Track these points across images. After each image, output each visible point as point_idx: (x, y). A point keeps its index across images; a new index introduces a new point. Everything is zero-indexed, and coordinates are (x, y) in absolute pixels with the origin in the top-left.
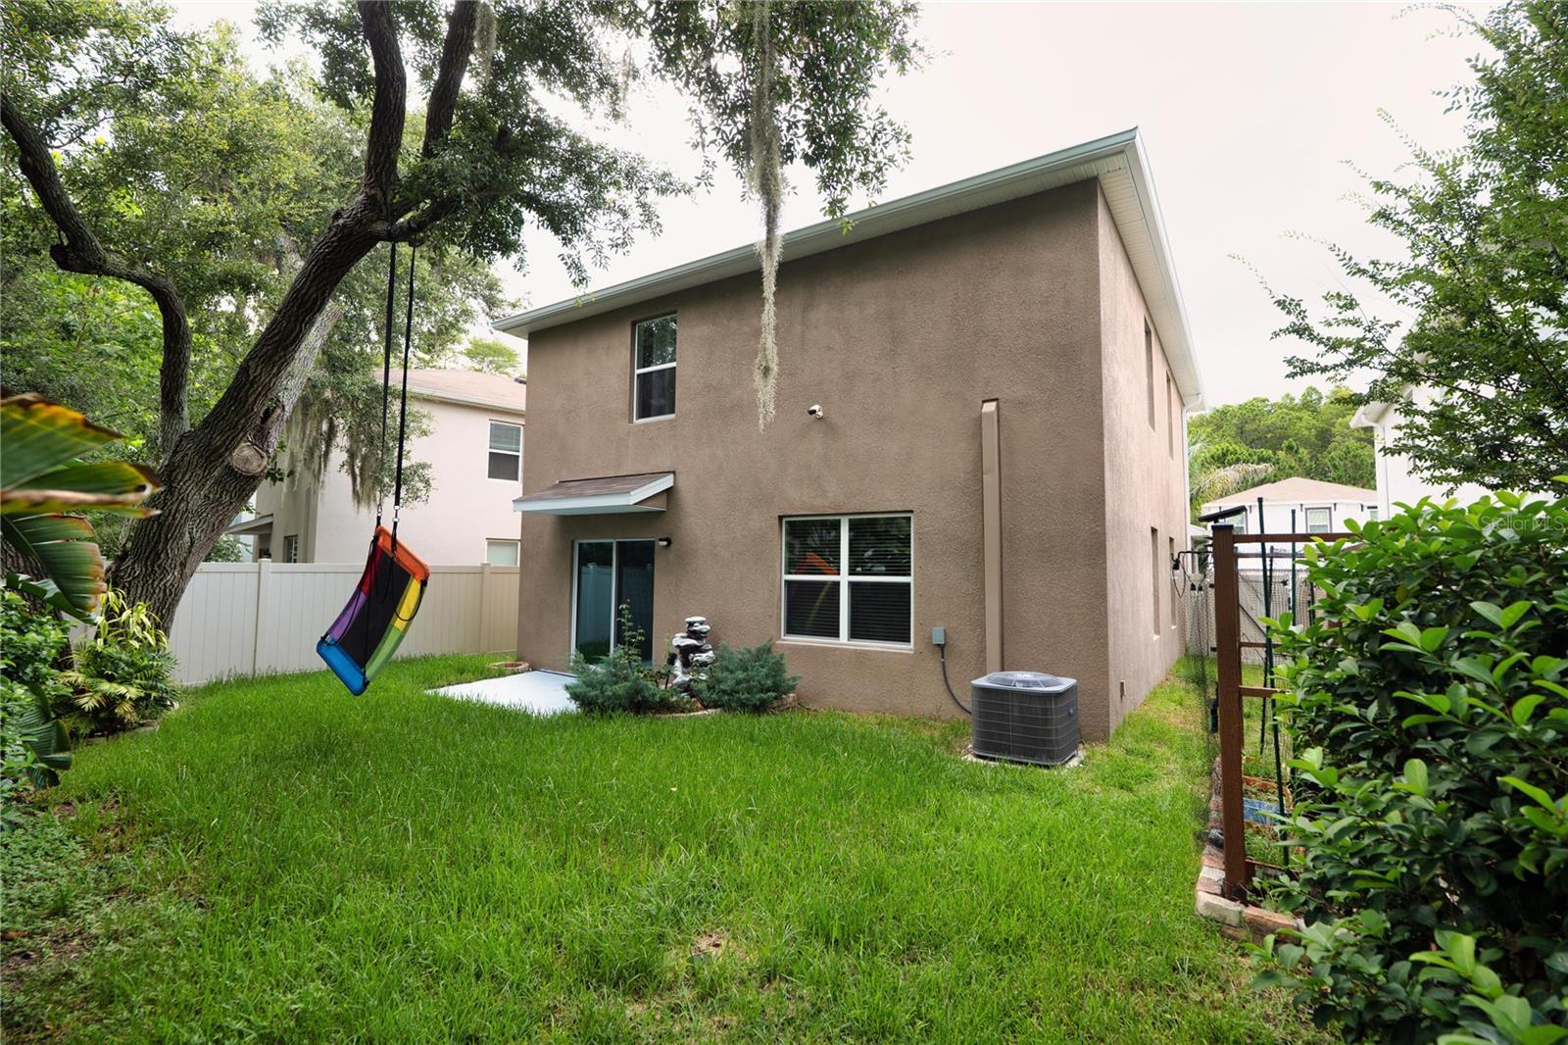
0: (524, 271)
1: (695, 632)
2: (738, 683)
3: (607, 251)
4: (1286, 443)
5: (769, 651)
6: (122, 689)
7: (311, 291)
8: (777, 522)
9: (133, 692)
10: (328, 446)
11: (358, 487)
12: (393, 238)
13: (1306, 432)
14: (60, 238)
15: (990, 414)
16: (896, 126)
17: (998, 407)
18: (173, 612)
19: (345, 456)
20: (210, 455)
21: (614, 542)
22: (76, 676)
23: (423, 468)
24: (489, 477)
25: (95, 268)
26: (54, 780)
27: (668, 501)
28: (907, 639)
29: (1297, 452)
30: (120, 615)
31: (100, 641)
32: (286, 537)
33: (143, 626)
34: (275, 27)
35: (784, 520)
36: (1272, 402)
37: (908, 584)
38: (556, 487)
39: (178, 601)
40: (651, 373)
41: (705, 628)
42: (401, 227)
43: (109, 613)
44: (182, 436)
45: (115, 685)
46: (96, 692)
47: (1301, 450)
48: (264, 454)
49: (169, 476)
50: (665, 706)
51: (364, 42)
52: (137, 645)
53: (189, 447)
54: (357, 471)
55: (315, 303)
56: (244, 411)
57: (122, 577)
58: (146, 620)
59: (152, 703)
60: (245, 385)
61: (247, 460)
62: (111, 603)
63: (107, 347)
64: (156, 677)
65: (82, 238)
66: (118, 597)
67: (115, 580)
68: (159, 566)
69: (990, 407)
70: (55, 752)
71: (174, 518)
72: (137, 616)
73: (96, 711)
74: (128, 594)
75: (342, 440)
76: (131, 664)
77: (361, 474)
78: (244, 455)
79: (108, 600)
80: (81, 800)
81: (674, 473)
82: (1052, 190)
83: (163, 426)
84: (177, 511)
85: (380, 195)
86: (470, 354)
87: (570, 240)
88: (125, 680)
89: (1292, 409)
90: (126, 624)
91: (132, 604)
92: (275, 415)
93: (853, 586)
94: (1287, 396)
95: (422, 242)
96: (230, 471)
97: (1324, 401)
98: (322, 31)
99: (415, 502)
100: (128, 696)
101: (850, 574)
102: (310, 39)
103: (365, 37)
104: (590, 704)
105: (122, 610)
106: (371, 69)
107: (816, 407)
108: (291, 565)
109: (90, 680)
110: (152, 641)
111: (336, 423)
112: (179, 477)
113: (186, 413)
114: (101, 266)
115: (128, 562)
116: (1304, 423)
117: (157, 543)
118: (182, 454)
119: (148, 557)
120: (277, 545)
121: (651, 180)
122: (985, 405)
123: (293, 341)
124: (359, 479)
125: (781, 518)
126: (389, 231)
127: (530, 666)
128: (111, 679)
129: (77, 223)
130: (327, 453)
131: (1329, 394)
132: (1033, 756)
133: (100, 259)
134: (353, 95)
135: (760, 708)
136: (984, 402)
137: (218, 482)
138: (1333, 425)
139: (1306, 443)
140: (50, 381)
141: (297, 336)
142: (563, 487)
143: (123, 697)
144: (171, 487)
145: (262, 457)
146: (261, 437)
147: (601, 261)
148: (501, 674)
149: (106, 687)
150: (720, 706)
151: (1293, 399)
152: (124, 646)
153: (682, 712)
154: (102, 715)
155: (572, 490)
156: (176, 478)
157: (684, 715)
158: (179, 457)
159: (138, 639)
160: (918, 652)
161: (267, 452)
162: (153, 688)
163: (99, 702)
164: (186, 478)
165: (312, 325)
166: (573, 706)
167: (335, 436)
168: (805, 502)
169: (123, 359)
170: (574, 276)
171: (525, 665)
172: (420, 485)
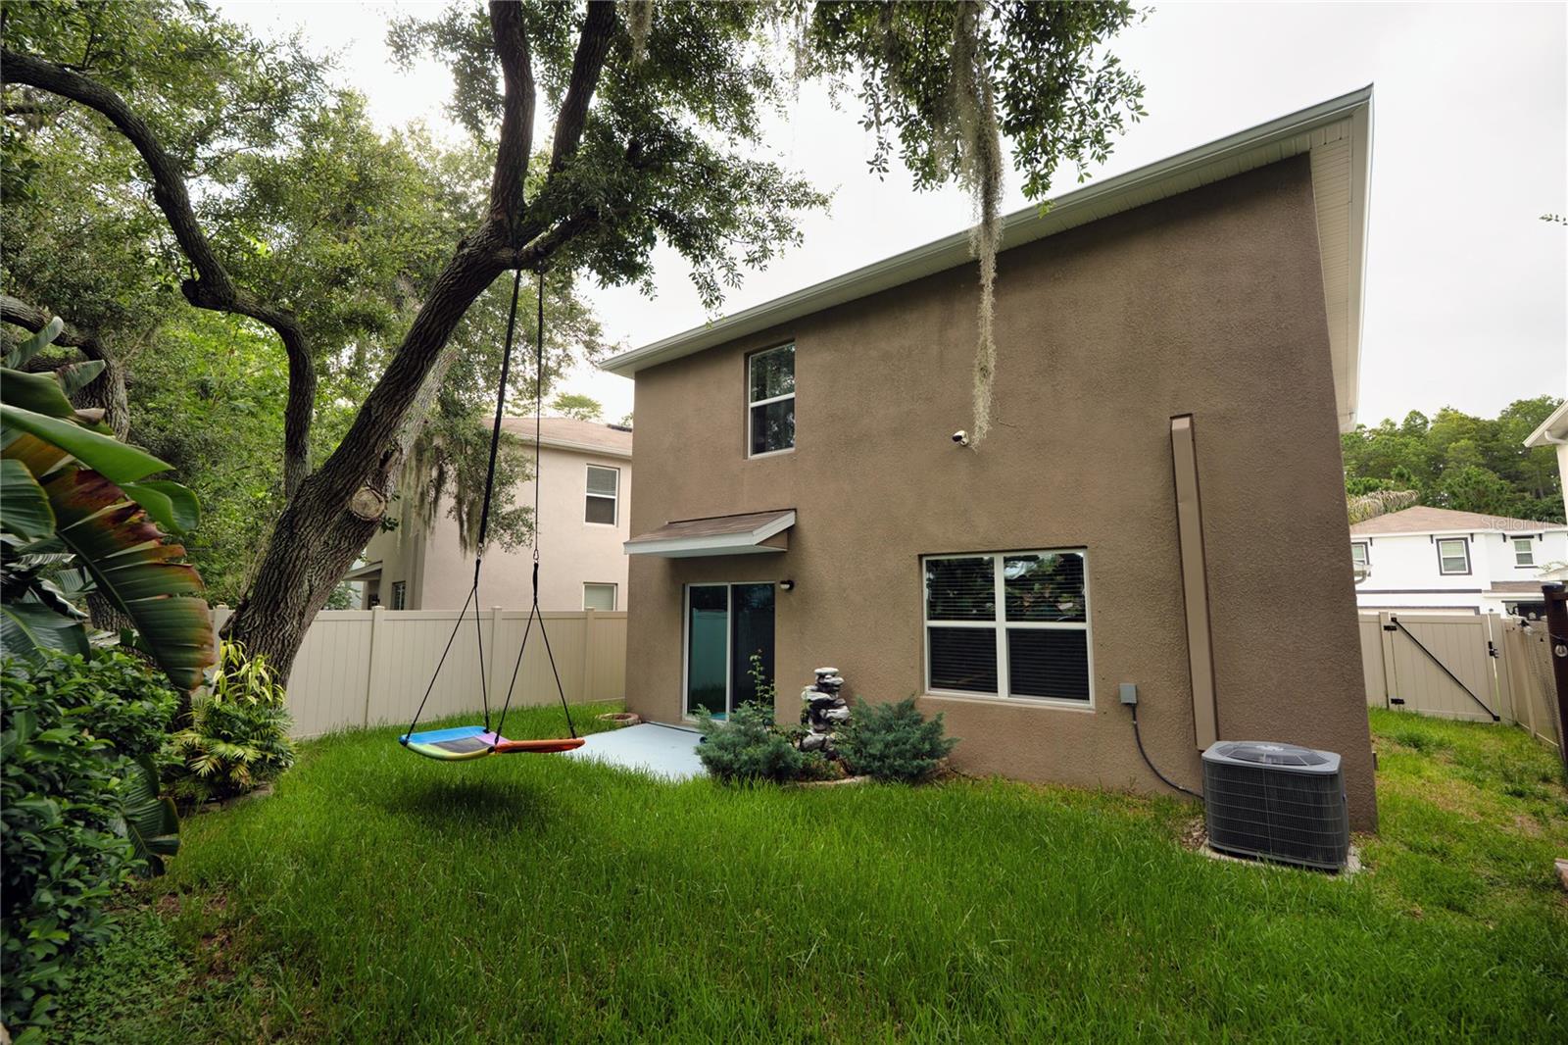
0: (652, 294)
1: (826, 685)
2: (887, 745)
3: (741, 268)
4: (1394, 471)
5: (912, 707)
6: (239, 751)
7: (434, 326)
8: (917, 561)
9: (250, 754)
10: (438, 492)
11: (465, 533)
12: (519, 265)
13: (1414, 459)
14: (192, 273)
15: (1181, 432)
16: (1124, 78)
17: (1192, 423)
18: (291, 664)
19: (452, 502)
20: (331, 499)
21: (729, 585)
22: (191, 737)
23: (527, 513)
24: (587, 520)
25: (225, 304)
26: (158, 868)
27: (789, 539)
28: (1085, 696)
29: (1408, 479)
30: (239, 669)
31: (218, 697)
32: (394, 584)
33: (261, 680)
34: (408, 48)
35: (925, 559)
36: (1369, 428)
37: (1083, 632)
38: (665, 528)
39: (295, 652)
40: (765, 406)
41: (839, 680)
42: (527, 252)
43: (229, 667)
44: (304, 481)
45: (231, 746)
46: (212, 754)
47: (1413, 478)
48: (382, 499)
49: (291, 521)
50: (809, 774)
51: (495, 59)
52: (253, 700)
53: (311, 492)
54: (465, 517)
55: (436, 340)
56: (366, 452)
57: (242, 628)
58: (264, 674)
59: (268, 766)
60: (366, 425)
61: (365, 505)
62: (231, 657)
63: (240, 403)
64: (273, 737)
65: (213, 272)
66: (238, 650)
67: (232, 632)
68: (278, 616)
69: (1181, 425)
70: (163, 834)
71: (294, 566)
72: (256, 669)
73: (211, 775)
74: (248, 645)
75: (451, 486)
76: (248, 723)
77: (469, 520)
78: (363, 500)
79: (227, 653)
80: (187, 890)
81: (795, 510)
82: (1250, 172)
83: (286, 471)
84: (297, 558)
85: (506, 221)
86: (558, 406)
87: (703, 258)
88: (241, 741)
89: (1394, 435)
90: (245, 678)
91: (251, 657)
92: (393, 459)
93: (1012, 634)
94: (1387, 421)
95: (545, 270)
96: (350, 516)
97: (1430, 426)
98: (453, 50)
99: (519, 547)
100: (246, 758)
101: (1008, 620)
102: (442, 57)
103: (496, 55)
104: (724, 770)
105: (242, 663)
106: (501, 88)
107: (961, 433)
108: (399, 612)
109: (206, 741)
110: (269, 696)
111: (445, 470)
112: (301, 523)
113: (309, 457)
114: (231, 302)
115: (249, 612)
116: (1411, 450)
117: (277, 592)
118: (303, 499)
119: (269, 606)
120: (385, 591)
121: (784, 192)
122: (1174, 421)
123: (415, 379)
124: (466, 527)
125: (921, 557)
126: (515, 258)
127: (640, 718)
128: (227, 739)
129: (208, 255)
130: (437, 499)
131: (1434, 418)
132: (1304, 856)
133: (230, 294)
134: (482, 114)
135: (916, 778)
136: (1172, 418)
137: (337, 529)
138: (1446, 451)
139: (1416, 470)
140: (186, 436)
141: (419, 372)
142: (673, 528)
143: (239, 760)
144: (292, 533)
145: (380, 502)
146: (380, 481)
147: (735, 279)
148: (612, 727)
149: (222, 748)
150: (869, 773)
151: (1393, 425)
152: (241, 702)
153: (827, 779)
154: (217, 779)
155: (686, 531)
156: (297, 524)
157: (830, 783)
158: (301, 502)
159: (257, 696)
160: (1101, 711)
161: (385, 496)
162: (269, 749)
163: (214, 765)
164: (307, 524)
165: (433, 363)
166: (704, 771)
167: (444, 482)
168: (953, 540)
169: (252, 414)
170: (704, 297)
171: (634, 717)
172: (524, 529)
